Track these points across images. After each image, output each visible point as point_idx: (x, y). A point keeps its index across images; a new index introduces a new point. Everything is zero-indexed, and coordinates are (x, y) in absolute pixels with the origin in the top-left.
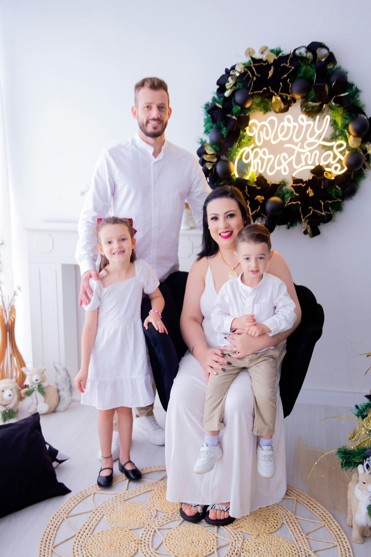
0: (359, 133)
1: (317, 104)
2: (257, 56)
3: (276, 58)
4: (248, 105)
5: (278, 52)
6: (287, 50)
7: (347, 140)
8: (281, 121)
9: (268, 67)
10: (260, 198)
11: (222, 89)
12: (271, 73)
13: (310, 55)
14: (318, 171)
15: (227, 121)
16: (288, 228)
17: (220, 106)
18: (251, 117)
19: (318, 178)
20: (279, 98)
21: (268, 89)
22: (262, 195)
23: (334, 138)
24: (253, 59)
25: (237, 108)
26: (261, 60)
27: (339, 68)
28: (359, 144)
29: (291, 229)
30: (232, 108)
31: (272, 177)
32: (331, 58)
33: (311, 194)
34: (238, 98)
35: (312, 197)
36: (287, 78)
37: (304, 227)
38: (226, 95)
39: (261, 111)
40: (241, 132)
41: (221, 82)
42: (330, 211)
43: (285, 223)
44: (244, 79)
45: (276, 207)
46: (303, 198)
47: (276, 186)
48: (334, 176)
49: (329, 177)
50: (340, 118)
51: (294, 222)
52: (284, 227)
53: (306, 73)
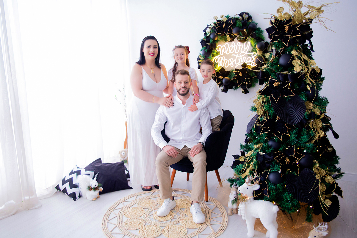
0: (261, 49)
1: (244, 37)
2: (219, 19)
3: (227, 19)
4: (216, 39)
5: (228, 17)
6: (232, 16)
7: (256, 51)
8: (230, 45)
9: (223, 23)
10: (221, 77)
11: (205, 34)
12: (224, 26)
13: (240, 17)
14: (244, 65)
15: (207, 45)
16: (234, 90)
17: (205, 40)
18: (217, 44)
19: (244, 68)
20: (229, 35)
21: (223, 32)
23: (252, 51)
24: (217, 21)
25: (211, 41)
26: (221, 21)
27: (253, 22)
28: (262, 53)
29: (235, 90)
31: (227, 69)
32: (250, 17)
33: (241, 75)
34: (212, 36)
35: (241, 77)
36: (230, 27)
37: (242, 90)
38: (208, 36)
39: (223, 41)
40: (213, 50)
41: (205, 30)
42: (249, 83)
43: (232, 88)
44: (213, 29)
45: (227, 81)
46: (238, 77)
47: (228, 72)
48: (252, 67)
49: (249, 68)
50: (253, 43)
51: (236, 87)
52: (232, 89)
53: (239, 25)
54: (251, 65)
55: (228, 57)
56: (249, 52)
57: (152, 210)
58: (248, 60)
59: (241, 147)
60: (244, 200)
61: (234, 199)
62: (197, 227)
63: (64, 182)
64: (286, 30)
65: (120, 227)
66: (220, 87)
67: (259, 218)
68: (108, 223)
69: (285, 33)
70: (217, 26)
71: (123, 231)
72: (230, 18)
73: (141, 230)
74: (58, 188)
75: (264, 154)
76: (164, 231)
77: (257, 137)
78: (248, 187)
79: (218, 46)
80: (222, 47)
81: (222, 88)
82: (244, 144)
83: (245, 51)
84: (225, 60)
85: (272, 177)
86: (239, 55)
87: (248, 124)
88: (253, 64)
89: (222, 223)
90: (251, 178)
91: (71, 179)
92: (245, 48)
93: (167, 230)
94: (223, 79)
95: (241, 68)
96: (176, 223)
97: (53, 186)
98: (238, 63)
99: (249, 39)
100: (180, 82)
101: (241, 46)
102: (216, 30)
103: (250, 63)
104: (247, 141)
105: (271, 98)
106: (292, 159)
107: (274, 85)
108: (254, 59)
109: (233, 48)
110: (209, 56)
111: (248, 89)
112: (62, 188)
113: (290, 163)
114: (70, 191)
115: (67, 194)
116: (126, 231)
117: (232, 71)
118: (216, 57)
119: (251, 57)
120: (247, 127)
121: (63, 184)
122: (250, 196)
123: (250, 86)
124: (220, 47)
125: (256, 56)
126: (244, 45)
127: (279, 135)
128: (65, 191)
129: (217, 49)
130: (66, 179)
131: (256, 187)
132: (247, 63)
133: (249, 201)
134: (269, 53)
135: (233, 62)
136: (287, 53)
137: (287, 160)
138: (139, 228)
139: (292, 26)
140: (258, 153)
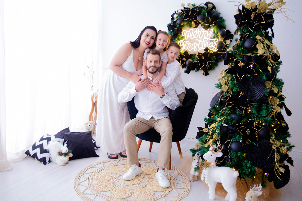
0: (222, 36)
1: (208, 25)
2: (186, 6)
3: (193, 7)
4: (182, 24)
5: (194, 5)
6: (197, 4)
7: (218, 38)
8: (195, 31)
9: (190, 10)
10: (185, 59)
11: (173, 19)
12: (190, 13)
13: (205, 7)
14: (207, 50)
15: (173, 30)
16: (196, 72)
17: (172, 24)
18: (183, 29)
19: (206, 52)
20: (194, 22)
21: (189, 19)
22: (185, 58)
23: (214, 37)
24: (184, 8)
25: (178, 26)
26: (187, 8)
27: (217, 11)
28: (223, 40)
29: (197, 72)
30: (176, 25)
31: (190, 52)
32: (214, 7)
33: (203, 58)
34: (178, 22)
35: (203, 60)
36: (196, 15)
37: (203, 72)
38: (175, 21)
39: (188, 27)
40: (179, 34)
41: (172, 16)
42: (210, 65)
43: (193, 69)
44: (180, 15)
45: (190, 63)
46: (201, 60)
47: (191, 55)
48: (213, 52)
49: (211, 52)
50: (216, 30)
51: (198, 69)
52: (194, 71)
53: (204, 13)
54: (213, 49)
55: (192, 41)
56: (211, 38)
57: (120, 175)
58: (210, 45)
59: (205, 120)
60: (208, 166)
61: (197, 166)
62: (163, 191)
63: (34, 147)
64: (252, 17)
65: (91, 188)
66: (183, 68)
67: (221, 183)
68: (79, 185)
69: (251, 20)
70: (184, 13)
71: (95, 192)
72: (195, 6)
73: (111, 192)
74: (28, 153)
75: (227, 125)
76: (133, 193)
77: (220, 111)
78: (213, 154)
79: (183, 31)
80: (187, 32)
81: (185, 69)
82: (207, 118)
83: (208, 37)
84: (189, 44)
85: (233, 146)
86: (202, 41)
87: (212, 100)
88: (214, 49)
89: (185, 188)
90: (215, 147)
91: (42, 145)
92: (208, 34)
93: (135, 192)
94: (186, 61)
95: (204, 52)
96: (143, 187)
97: (23, 151)
98: (201, 47)
99: (212, 26)
100: (150, 61)
101: (205, 33)
102: (183, 16)
103: (212, 48)
104: (210, 115)
105: (236, 77)
106: (252, 131)
107: (238, 65)
108: (216, 45)
109: (197, 33)
110: (175, 40)
111: (208, 72)
112: (32, 153)
113: (250, 134)
114: (40, 156)
115: (37, 158)
116: (97, 192)
117: (195, 55)
118: (181, 41)
119: (213, 42)
120: (211, 103)
121: (33, 149)
122: (213, 163)
123: (211, 69)
124: (185, 32)
125: (217, 42)
126: (207, 31)
127: (242, 109)
128: (35, 156)
129: (182, 33)
130: (36, 145)
131: (219, 154)
132: (210, 48)
133: (212, 167)
134: (229, 40)
135: (196, 46)
136: (252, 38)
137: (248, 131)
138: (109, 190)
139: (257, 14)
140: (222, 124)
